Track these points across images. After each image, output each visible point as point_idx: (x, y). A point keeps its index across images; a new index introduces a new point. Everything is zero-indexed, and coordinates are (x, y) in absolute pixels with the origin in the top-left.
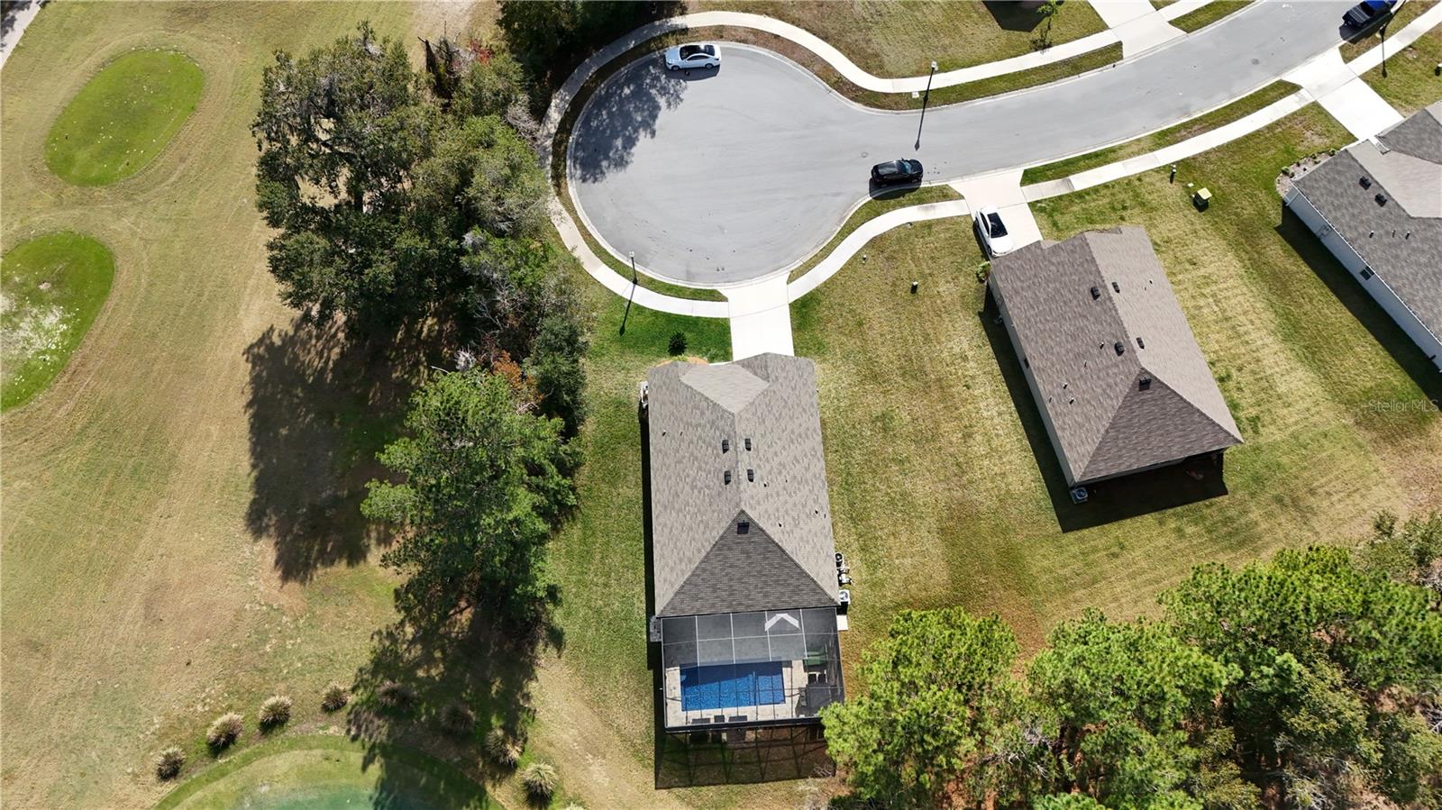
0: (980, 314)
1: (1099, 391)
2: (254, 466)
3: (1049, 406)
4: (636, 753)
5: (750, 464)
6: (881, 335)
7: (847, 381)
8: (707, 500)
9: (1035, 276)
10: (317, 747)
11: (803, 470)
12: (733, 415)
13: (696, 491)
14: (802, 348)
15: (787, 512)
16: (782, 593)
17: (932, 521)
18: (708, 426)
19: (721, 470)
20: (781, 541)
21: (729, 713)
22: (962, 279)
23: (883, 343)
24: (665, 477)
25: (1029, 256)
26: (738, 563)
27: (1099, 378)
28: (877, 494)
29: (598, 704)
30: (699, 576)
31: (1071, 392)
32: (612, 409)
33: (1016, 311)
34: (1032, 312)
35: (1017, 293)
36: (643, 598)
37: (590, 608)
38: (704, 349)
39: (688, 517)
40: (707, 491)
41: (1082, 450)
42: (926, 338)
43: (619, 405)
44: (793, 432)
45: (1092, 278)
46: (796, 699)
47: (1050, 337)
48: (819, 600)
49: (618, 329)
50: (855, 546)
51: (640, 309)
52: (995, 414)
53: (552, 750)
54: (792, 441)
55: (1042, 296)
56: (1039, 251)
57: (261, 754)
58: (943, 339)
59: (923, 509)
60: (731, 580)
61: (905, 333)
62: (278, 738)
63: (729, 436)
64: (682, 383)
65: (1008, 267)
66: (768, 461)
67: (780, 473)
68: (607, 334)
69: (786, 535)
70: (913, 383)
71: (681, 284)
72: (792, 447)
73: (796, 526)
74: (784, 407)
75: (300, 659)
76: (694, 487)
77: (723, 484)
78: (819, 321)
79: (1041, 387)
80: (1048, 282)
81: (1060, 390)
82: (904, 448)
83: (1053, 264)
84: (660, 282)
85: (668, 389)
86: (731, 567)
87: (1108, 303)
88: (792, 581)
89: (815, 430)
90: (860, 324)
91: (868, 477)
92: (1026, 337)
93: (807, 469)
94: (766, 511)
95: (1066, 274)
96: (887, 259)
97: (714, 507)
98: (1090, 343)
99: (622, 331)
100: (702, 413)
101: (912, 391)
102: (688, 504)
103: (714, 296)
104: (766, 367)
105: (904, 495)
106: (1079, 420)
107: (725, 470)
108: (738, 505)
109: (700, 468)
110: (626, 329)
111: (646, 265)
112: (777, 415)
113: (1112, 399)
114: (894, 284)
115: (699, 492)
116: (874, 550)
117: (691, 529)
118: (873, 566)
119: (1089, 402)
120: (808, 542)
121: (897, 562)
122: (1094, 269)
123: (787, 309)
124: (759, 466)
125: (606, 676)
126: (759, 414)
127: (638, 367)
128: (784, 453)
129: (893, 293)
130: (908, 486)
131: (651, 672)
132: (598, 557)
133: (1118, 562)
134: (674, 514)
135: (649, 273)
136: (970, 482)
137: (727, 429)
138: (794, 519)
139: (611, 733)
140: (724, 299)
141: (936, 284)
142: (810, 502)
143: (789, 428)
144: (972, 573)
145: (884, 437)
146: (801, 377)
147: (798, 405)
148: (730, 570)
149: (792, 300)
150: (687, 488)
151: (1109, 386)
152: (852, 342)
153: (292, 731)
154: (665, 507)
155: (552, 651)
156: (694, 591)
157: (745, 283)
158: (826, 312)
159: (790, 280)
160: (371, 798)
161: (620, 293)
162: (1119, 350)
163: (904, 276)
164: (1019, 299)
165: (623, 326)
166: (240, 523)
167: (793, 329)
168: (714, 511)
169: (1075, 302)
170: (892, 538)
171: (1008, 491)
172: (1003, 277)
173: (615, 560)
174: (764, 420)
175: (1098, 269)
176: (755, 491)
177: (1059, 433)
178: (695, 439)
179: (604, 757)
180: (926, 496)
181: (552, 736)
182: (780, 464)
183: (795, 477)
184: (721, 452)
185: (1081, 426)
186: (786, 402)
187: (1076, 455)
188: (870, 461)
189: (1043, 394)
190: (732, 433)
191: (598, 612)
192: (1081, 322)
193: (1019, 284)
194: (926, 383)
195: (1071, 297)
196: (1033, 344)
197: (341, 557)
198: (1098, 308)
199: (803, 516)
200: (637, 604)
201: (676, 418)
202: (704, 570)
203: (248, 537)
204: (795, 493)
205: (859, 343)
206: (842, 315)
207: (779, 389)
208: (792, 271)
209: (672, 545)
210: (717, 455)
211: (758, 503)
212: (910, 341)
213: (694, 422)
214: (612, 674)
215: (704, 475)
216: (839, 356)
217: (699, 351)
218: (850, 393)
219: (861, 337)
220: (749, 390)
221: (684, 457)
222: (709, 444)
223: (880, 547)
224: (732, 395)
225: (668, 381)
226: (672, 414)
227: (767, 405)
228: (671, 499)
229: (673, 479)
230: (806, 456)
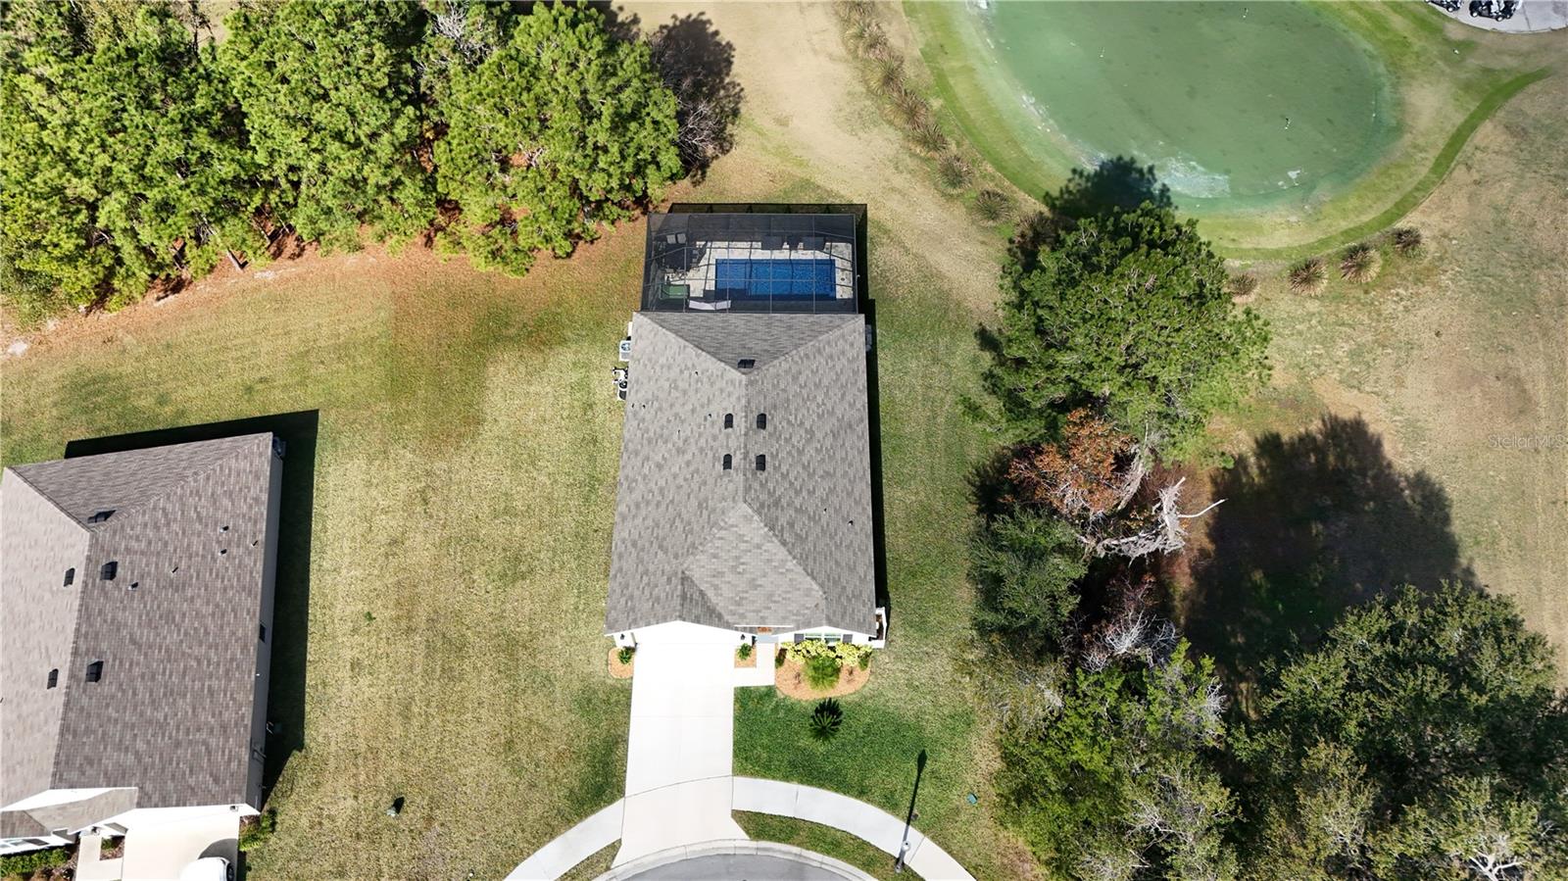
0: (300, 746)
1: (175, 527)
2: (1469, 572)
3: (261, 537)
4: (887, 232)
5: (728, 436)
6: (478, 720)
7: (556, 639)
8: (792, 407)
9: (178, 744)
10: (1249, 250)
11: (652, 455)
12: (745, 501)
13: (807, 425)
15: (685, 392)
17: (488, 432)
18: (784, 502)
19: (770, 435)
20: (698, 356)
21: (783, 254)
22: (304, 822)
23: (480, 704)
24: (851, 464)
25: (171, 785)
26: (758, 341)
27: (166, 544)
28: (551, 469)
29: (930, 275)
30: (809, 336)
31: (219, 542)
32: (932, 620)
33: (240, 697)
34: (215, 683)
35: (224, 728)
36: (881, 370)
37: (948, 365)
38: (781, 714)
39: (819, 400)
40: (792, 418)
41: (244, 465)
42: (406, 716)
43: (921, 626)
44: (658, 505)
45: (85, 701)
46: (703, 262)
47: (207, 633)
49: (929, 766)
50: (599, 408)
51: (889, 803)
52: (344, 572)
53: (981, 238)
54: (661, 490)
55: (184, 705)
56: (149, 787)
57: (1311, 247)
58: (379, 703)
59: (494, 449)
60: (768, 332)
61: (438, 719)
62: (1298, 259)
63: (754, 474)
64: (822, 585)
65: (216, 780)
66: (702, 450)
67: (686, 440)
68: (947, 755)
69: (690, 365)
70: (451, 631)
71: (815, 857)
72: (662, 483)
73: (675, 381)
74: (664, 539)
75: (1300, 333)
76: (811, 432)
77: (769, 417)
78: (577, 756)
79: (260, 566)
80: (162, 726)
81: (234, 551)
82: (495, 530)
83: (137, 753)
84: (852, 861)
85: (844, 588)
86: (766, 340)
87: (83, 647)
89: (624, 519)
90: (509, 744)
91: (560, 492)
92: (245, 648)
93: (646, 459)
94: (712, 384)
95: (125, 725)
97: (783, 396)
98: (148, 598)
99: (922, 760)
100: (791, 525)
101: (458, 616)
102: (820, 416)
103: (758, 825)
104: (684, 597)
105: (516, 466)
106: (226, 502)
107: (764, 432)
108: (751, 383)
109: (801, 452)
110: (913, 765)
112: (677, 520)
113: (164, 509)
114: (430, 819)
115: (802, 423)
116: (576, 404)
117: (817, 386)
118: (583, 385)
119: (199, 518)
120: (662, 367)
121: (548, 389)
122: (72, 715)
123: (629, 789)
124: (715, 438)
125: (922, 298)
126: (705, 514)
127: (891, 687)
128: (675, 469)
129: (434, 803)
130: (505, 479)
131: (870, 297)
132: (941, 420)
133: (263, 373)
134: (839, 413)
136: (417, 479)
137: (756, 486)
138: (676, 388)
139: (915, 251)
140: (741, 817)
141: (355, 818)
142: (648, 417)
143: (662, 508)
144: (456, 373)
145: (520, 548)
146: (631, 597)
147: (642, 549)
148: (768, 338)
149: (618, 804)
150: (819, 435)
151: (157, 528)
152: (532, 710)
153: (1283, 266)
154: (850, 425)
155: (992, 328)
159: (614, 848)
160: (1176, 207)
161: (927, 841)
162: (110, 571)
163: (405, 839)
164: (226, 715)
165: (920, 771)
166: (1453, 491)
167: (626, 741)
168: (784, 390)
169: (136, 671)
170: (547, 417)
171: (370, 462)
172: (234, 765)
173: (920, 414)
174: (699, 505)
175: (65, 713)
176: (725, 404)
177: (265, 497)
178: (805, 493)
179: (922, 231)
180: (484, 465)
181: (981, 249)
182: (683, 452)
183: (665, 442)
184: (768, 458)
185: (230, 494)
186: (660, 547)
187: (257, 461)
188: (551, 514)
189: (261, 556)
190: (749, 475)
191: (936, 360)
192: (145, 635)
193: (213, 742)
194: (430, 628)
195: (139, 684)
196: (240, 633)
197: (1292, 444)
198: (104, 646)
199: (663, 395)
200: (887, 364)
201: (831, 538)
202: (801, 339)
203: (1434, 474)
204: (669, 421)
205: (520, 706)
206: (537, 766)
207: (669, 563)
208: (608, 868)
209: (843, 379)
210: (774, 457)
211: (722, 391)
212: (433, 704)
213: (805, 519)
214: (916, 298)
215: (794, 440)
216: (557, 684)
217: (790, 709)
218: (556, 619)
219: (514, 720)
220: (715, 556)
221: (822, 477)
222: (784, 476)
223: (565, 406)
224: (743, 546)
225: (843, 599)
226: (836, 546)
227: (691, 532)
228: (842, 432)
229: (838, 457)
230: (645, 477)
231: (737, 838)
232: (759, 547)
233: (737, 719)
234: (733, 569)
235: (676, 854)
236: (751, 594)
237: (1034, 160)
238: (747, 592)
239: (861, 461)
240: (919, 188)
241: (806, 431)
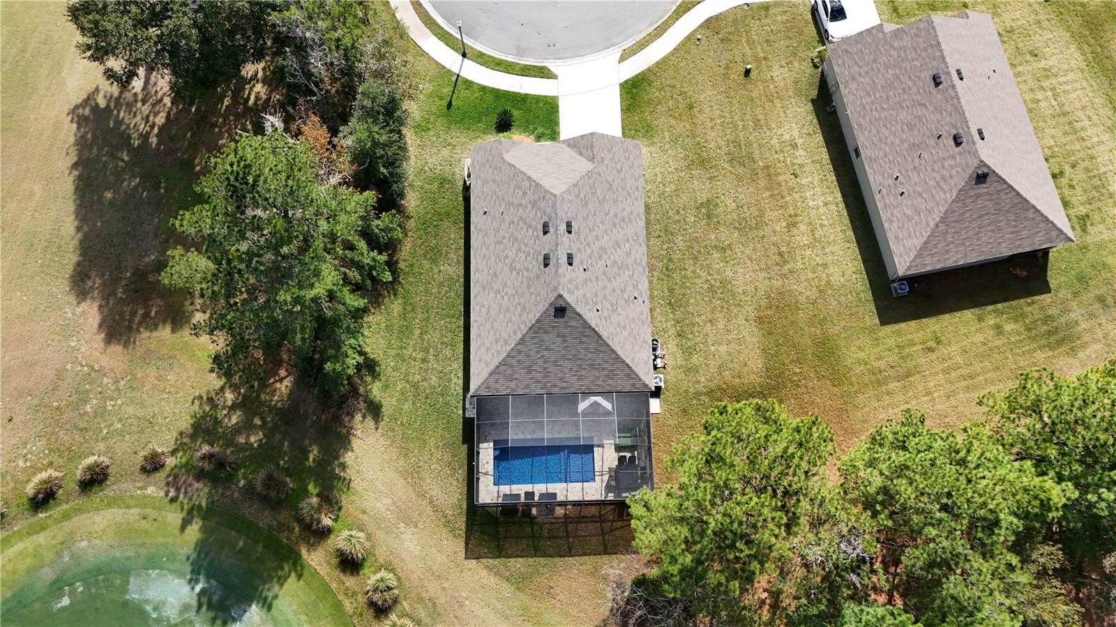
0: (813, 101)
1: (932, 183)
2: (79, 229)
3: (877, 197)
4: (447, 524)
5: (570, 247)
6: (711, 119)
7: (674, 165)
8: (525, 282)
9: (875, 61)
10: (136, 506)
11: (624, 255)
12: (555, 196)
13: (514, 273)
14: (630, 130)
15: (605, 297)
16: (598, 378)
17: (749, 310)
18: (530, 207)
19: (540, 253)
20: (598, 326)
21: (539, 489)
22: (796, 64)
23: (712, 128)
24: (484, 257)
25: (869, 40)
26: (553, 346)
27: (933, 170)
28: (697, 281)
29: (412, 475)
30: (514, 357)
31: (902, 184)
32: (436, 185)
33: (851, 98)
34: (868, 99)
35: (853, 78)
36: (461, 374)
37: (407, 381)
38: (531, 127)
39: (506, 298)
40: (526, 274)
41: (908, 243)
42: (757, 122)
43: (443, 181)
44: (616, 216)
45: (935, 64)
46: (606, 478)
47: (885, 126)
48: (633, 385)
49: (445, 103)
50: (672, 331)
51: (469, 84)
52: (821, 204)
53: (366, 518)
54: (615, 226)
55: (880, 82)
56: (880, 35)
57: (79, 511)
58: (774, 126)
59: (742, 297)
60: (546, 362)
61: (736, 118)
62: (97, 497)
63: (550, 218)
64: (505, 161)
65: (847, 51)
66: (588, 244)
67: (600, 257)
68: (434, 109)
69: (603, 321)
70: (740, 170)
71: (511, 59)
72: (615, 231)
73: (614, 311)
74: (609, 190)
75: (120, 420)
76: (512, 269)
77: (542, 267)
78: (649, 103)
79: (871, 178)
80: (887, 67)
81: (891, 182)
82: (726, 235)
83: (894, 48)
84: (490, 57)
85: (490, 167)
86: (547, 349)
87: (950, 91)
88: (606, 366)
89: (638, 214)
90: (691, 107)
91: (689, 264)
92: (860, 125)
93: (628, 254)
94: (585, 296)
95: (907, 60)
96: (722, 40)
97: (532, 290)
98: (928, 133)
99: (449, 105)
100: (525, 193)
101: (739, 179)
102: (506, 285)
103: (544, 73)
104: (592, 147)
105: (724, 283)
106: (909, 212)
107: (544, 252)
108: (555, 288)
109: (519, 250)
110: (453, 103)
111: (476, 39)
112: (601, 198)
113: (945, 192)
114: (727, 67)
115: (518, 274)
116: (690, 336)
117: (508, 310)
118: (688, 352)
119: (920, 195)
120: (625, 328)
121: (713, 348)
122: (938, 54)
123: (618, 87)
124: (579, 250)
125: (421, 448)
126: (582, 196)
127: (463, 144)
128: (606, 238)
129: (726, 76)
130: (729, 273)
131: (466, 446)
132: (417, 332)
133: (934, 356)
134: (492, 294)
135: (479, 47)
136: (791, 272)
137: (548, 210)
138: (612, 304)
139: (424, 503)
140: (553, 76)
141: (770, 68)
142: (631, 288)
143: (612, 212)
144: (787, 362)
145: (708, 224)
146: (627, 159)
147: (623, 188)
148: (545, 353)
149: (622, 80)
150: (506, 269)
151: (943, 178)
152: (681, 125)
153: (111, 489)
154: (484, 288)
155: (370, 423)
156: (509, 372)
157: (577, 60)
158: (657, 94)
159: (622, 59)
160: (188, 558)
161: (448, 66)
162: (957, 141)
163: (738, 59)
164: (855, 85)
165: (451, 101)
166: (65, 285)
167: (622, 110)
168: (531, 294)
169: (914, 89)
170: (709, 325)
171: (828, 282)
172: (840, 62)
173: (434, 337)
174: (587, 204)
175: (942, 53)
176: (574, 275)
177: (886, 225)
179: (416, 526)
180: (746, 284)
181: (366, 505)
182: (601, 249)
183: (615, 262)
184: (541, 234)
185: (909, 219)
186: (611, 185)
187: (901, 248)
188: (692, 248)
189: (873, 185)
190: (553, 215)
191: (416, 386)
192: (919, 111)
193: (856, 69)
194: (754, 170)
195: (910, 84)
196: (866, 133)
197: (164, 322)
198: (939, 97)
199: (622, 302)
200: (455, 380)
201: (498, 197)
202: (520, 352)
203: (72, 299)
204: (615, 278)
205: (688, 127)
206: (672, 97)
207: (604, 171)
208: (624, 51)
209: (488, 325)
210: (538, 237)
211: (577, 287)
212: (740, 127)
213: (516, 202)
214: (427, 447)
215: (523, 256)
216: (668, 140)
217: (526, 129)
218: (677, 178)
219: (690, 120)
220: (574, 170)
221: (504, 238)
222: (530, 226)
223: (697, 334)
224: (556, 175)
225: (491, 159)
226: (494, 193)
227: (591, 188)
228: (490, 280)
229: (493, 259)
230: (628, 241)
231: (553, 66)
233: (557, 124)
234: (561, 165)
237: (303, 617)
239: (477, 263)
240: (414, 577)
241: (515, 267)
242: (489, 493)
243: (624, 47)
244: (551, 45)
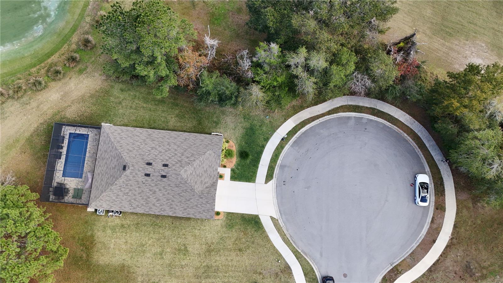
4: (59, 112)
5: (153, 176)
6: (232, 260)
7: (209, 236)
8: (143, 153)
11: (153, 203)
12: (180, 171)
14: (231, 217)
15: (130, 190)
16: (97, 183)
17: (129, 262)
18: (179, 159)
19: (154, 161)
20: (116, 184)
21: (64, 152)
23: (227, 260)
24: (165, 137)
26: (112, 162)
28: (147, 239)
29: (82, 99)
30: (111, 145)
32: (215, 120)
37: (123, 100)
38: (239, 167)
39: (139, 144)
40: (147, 154)
43: (217, 123)
44: (173, 201)
46: (63, 182)
48: (92, 199)
49: (258, 127)
50: (124, 222)
51: (267, 140)
53: (68, 79)
54: (167, 200)
59: (136, 260)
60: (107, 159)
61: (231, 273)
63: (170, 168)
64: (208, 150)
66: (156, 185)
67: (150, 190)
68: (255, 122)
69: (119, 188)
70: (202, 270)
71: (279, 162)
72: (165, 199)
73: (124, 193)
74: (186, 199)
76: (152, 148)
77: (147, 161)
78: (246, 228)
82: (168, 258)
84: (281, 152)
85: (209, 144)
86: (112, 160)
88: (101, 187)
89: (175, 213)
90: (240, 250)
91: (156, 236)
93: (154, 205)
94: (130, 180)
96: (277, 274)
97: (138, 156)
100: (188, 157)
101: (197, 268)
102: (146, 144)
103: (269, 177)
105: (144, 252)
107: (153, 163)
108: (133, 166)
109: (160, 152)
110: (257, 132)
111: (292, 146)
112: (181, 195)
114: (260, 273)
115: (149, 150)
116: (121, 231)
117: (133, 144)
118: (113, 229)
120: (117, 198)
121: (113, 241)
123: (257, 213)
124: (153, 180)
125: (92, 104)
126: (181, 185)
127: (235, 135)
128: (161, 195)
129: (256, 272)
130: (148, 255)
132: (145, 105)
134: (145, 138)
135: (287, 147)
137: (174, 167)
138: (127, 193)
139: (70, 103)
140: (266, 182)
142: (137, 203)
143: (175, 199)
144: (100, 276)
145: (175, 249)
146: (204, 211)
147: (188, 207)
148: (110, 159)
149: (260, 217)
150: (153, 145)
152: (231, 243)
154: (149, 135)
156: (107, 142)
157: (274, 195)
158: (250, 233)
159: (272, 218)
161: (278, 131)
167: (243, 214)
168: (136, 156)
170: (125, 241)
173: (141, 112)
174: (177, 187)
176: (140, 176)
178: (176, 152)
179: (60, 99)
180: (142, 263)
181: (73, 79)
182: (155, 191)
183: (149, 198)
184: (164, 163)
186: (189, 200)
188: (164, 239)
191: (120, 103)
194: (201, 277)
199: (129, 198)
201: (192, 146)
202: (112, 148)
204: (141, 196)
205: (229, 247)
206: (247, 241)
207: (195, 198)
208: (277, 220)
209: (130, 135)
210: (163, 161)
211: (134, 177)
212: (225, 275)
213: (185, 153)
214: (92, 106)
215: (156, 154)
216: (223, 235)
217: (238, 165)
218: (202, 236)
219: (233, 249)
220: (196, 183)
221: (170, 146)
222: (170, 158)
223: (121, 234)
224: (194, 173)
225: (212, 144)
226: (195, 144)
227: (186, 190)
228: (152, 138)
229: (162, 140)
230: (161, 205)
231: (272, 183)
232: (195, 168)
233: (240, 181)
234: (200, 177)
235: (275, 200)
236: (209, 172)
237: (33, 52)
238: (208, 174)
239: (163, 133)
240: (40, 97)
241: (152, 149)
242: (67, 131)
243: (279, 221)
244: (284, 183)
